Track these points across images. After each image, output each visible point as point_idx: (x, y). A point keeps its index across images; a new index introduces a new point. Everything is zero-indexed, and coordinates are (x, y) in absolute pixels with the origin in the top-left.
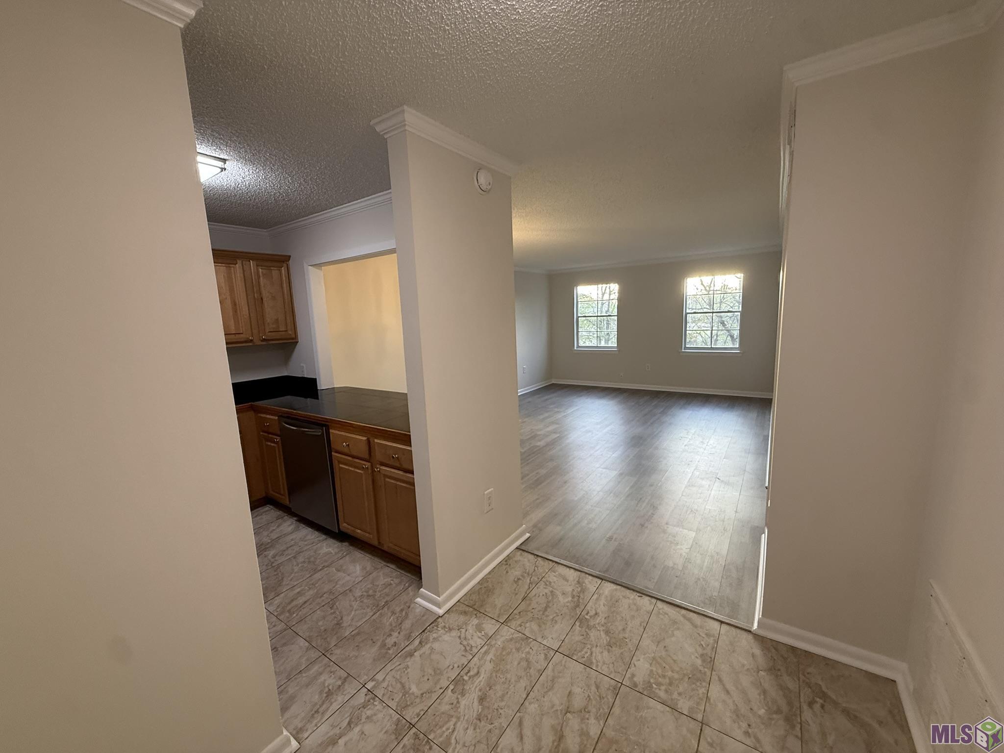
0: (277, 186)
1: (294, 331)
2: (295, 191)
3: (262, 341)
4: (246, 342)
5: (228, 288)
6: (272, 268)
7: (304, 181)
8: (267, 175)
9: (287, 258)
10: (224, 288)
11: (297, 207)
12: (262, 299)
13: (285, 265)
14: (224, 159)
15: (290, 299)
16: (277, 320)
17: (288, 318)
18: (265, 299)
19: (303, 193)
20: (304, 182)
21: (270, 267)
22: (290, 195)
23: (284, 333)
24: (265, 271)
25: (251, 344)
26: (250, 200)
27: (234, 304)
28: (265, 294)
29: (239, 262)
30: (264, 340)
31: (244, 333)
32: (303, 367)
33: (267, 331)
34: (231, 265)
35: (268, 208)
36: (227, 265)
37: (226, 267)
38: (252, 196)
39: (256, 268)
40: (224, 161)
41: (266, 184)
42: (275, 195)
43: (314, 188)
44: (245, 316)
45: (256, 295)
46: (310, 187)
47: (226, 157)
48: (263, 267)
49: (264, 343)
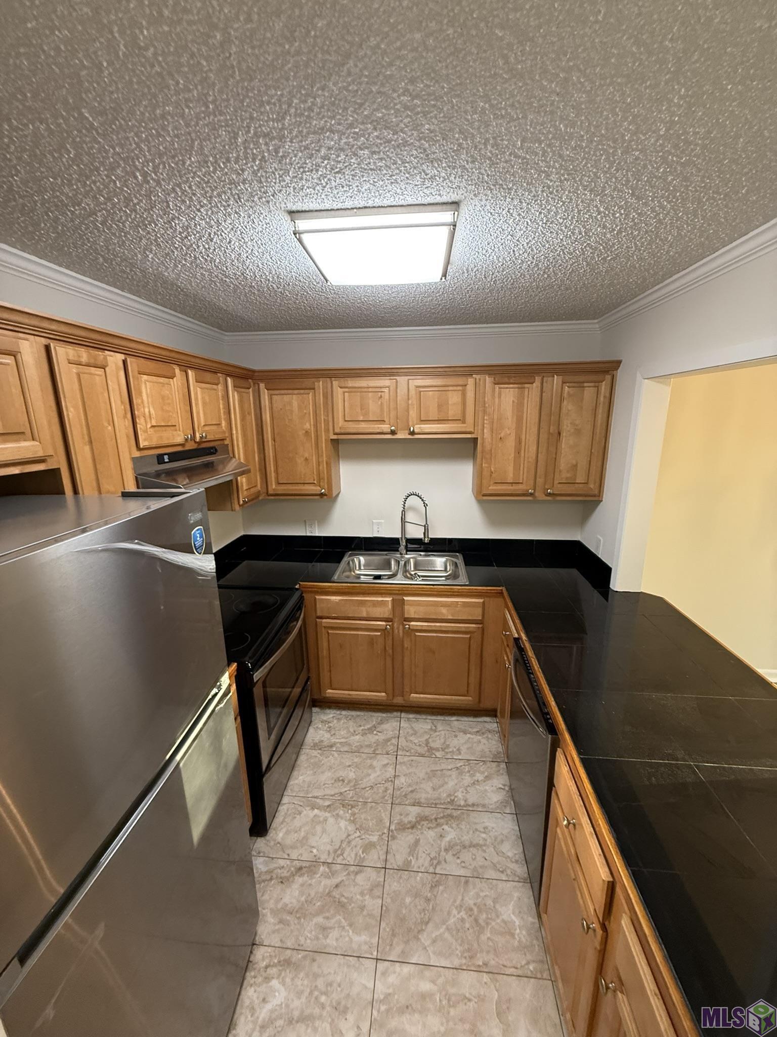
0: (580, 233)
1: (597, 484)
2: (620, 232)
3: (546, 495)
4: (524, 495)
5: (515, 419)
6: (586, 384)
7: (633, 195)
8: (549, 211)
9: (616, 365)
10: (510, 419)
11: (635, 268)
12: (559, 434)
13: (608, 377)
14: (453, 203)
15: (603, 434)
16: (576, 466)
17: (593, 463)
18: (564, 434)
19: (639, 230)
20: (634, 200)
21: (584, 382)
22: (614, 244)
23: (581, 486)
24: (572, 391)
25: (530, 498)
26: (548, 276)
27: (519, 441)
28: (567, 427)
29: (538, 379)
30: (549, 495)
31: (524, 482)
32: (600, 541)
33: (556, 482)
34: (526, 385)
35: (584, 284)
36: (520, 386)
37: (518, 388)
38: (548, 267)
39: (560, 385)
40: (454, 206)
41: (557, 234)
42: (584, 254)
43: (662, 207)
44: (530, 460)
45: (551, 427)
46: (653, 210)
47: (454, 197)
48: (571, 384)
49: (549, 498)
